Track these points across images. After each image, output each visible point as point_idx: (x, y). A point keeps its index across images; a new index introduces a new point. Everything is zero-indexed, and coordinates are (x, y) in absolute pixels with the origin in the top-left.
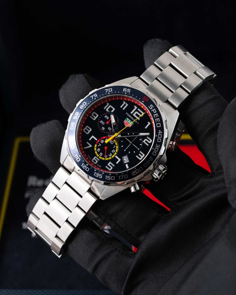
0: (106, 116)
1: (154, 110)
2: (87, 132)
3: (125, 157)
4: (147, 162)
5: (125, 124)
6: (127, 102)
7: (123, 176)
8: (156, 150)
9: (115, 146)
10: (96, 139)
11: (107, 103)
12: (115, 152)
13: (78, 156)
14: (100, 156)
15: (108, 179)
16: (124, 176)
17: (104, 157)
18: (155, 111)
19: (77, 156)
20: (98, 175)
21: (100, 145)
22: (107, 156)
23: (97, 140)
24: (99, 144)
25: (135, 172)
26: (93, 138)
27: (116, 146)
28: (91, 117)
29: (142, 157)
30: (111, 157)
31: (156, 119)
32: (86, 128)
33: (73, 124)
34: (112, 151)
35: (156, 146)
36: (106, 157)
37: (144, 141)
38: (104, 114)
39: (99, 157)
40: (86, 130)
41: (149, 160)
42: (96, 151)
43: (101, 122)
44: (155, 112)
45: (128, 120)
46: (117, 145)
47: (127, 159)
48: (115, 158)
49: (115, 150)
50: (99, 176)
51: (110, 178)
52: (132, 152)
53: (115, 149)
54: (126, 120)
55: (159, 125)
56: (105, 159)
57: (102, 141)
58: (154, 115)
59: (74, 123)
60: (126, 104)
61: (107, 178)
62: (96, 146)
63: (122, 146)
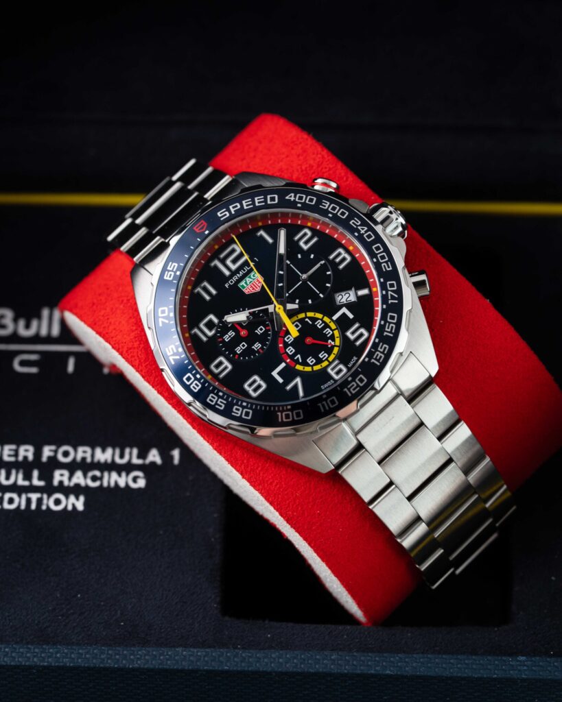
0: (227, 338)
1: (233, 208)
2: (259, 386)
3: (338, 299)
4: (362, 232)
5: (254, 291)
6: (196, 284)
7: (390, 293)
8: (334, 209)
9: (307, 320)
10: (283, 365)
11: (193, 332)
12: (322, 320)
13: (324, 403)
14: (327, 359)
16: (391, 291)
17: (333, 347)
18: (236, 206)
19: (323, 405)
20: (380, 354)
21: (299, 356)
22: (330, 341)
23: (286, 363)
24: (296, 358)
25: (383, 263)
26: (279, 374)
27: (306, 317)
28: (221, 376)
29: (344, 254)
30: (333, 330)
31: (257, 204)
32: (250, 390)
34: (320, 327)
35: (326, 208)
36: (333, 343)
37: (305, 247)
38: (220, 342)
39: (329, 361)
40: (255, 390)
42: (312, 369)
43: (239, 350)
44: (239, 207)
45: (246, 283)
46: (306, 315)
47: (343, 294)
48: (336, 322)
49: (318, 319)
50: (383, 353)
51: (391, 325)
52: (328, 279)
53: (314, 319)
54: (244, 287)
55: (272, 199)
56: (337, 346)
57: (290, 350)
58: (245, 208)
60: (202, 285)
61: (391, 332)
62: (299, 367)
63: (310, 301)
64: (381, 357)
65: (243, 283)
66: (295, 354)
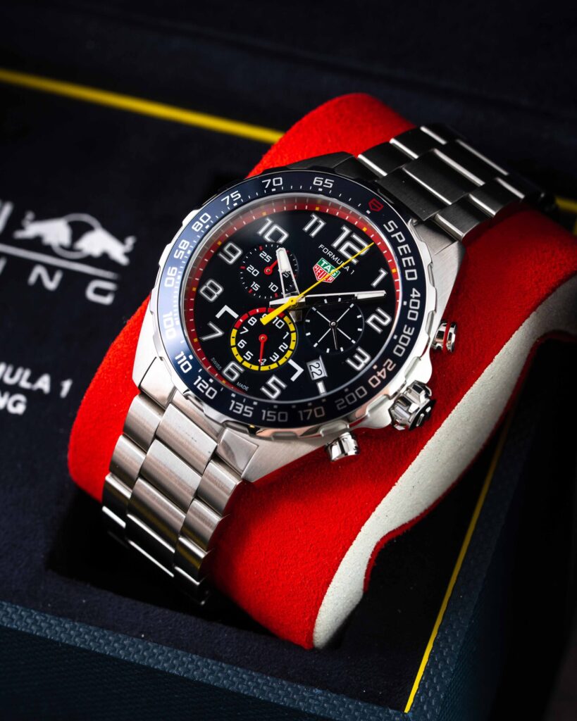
0: (263, 255)
1: (400, 236)
2: (211, 295)
3: (314, 364)
4: (379, 374)
5: (316, 274)
6: (321, 215)
7: (311, 411)
8: (405, 340)
9: (288, 333)
10: (236, 316)
11: (268, 219)
12: (288, 349)
13: (185, 358)
14: (244, 360)
15: (268, 420)
16: (313, 412)
17: (259, 364)
19: (182, 358)
20: (241, 409)
21: (247, 330)
22: (265, 360)
23: (239, 318)
24: (244, 328)
25: (345, 400)
26: (226, 312)
27: (290, 332)
28: (221, 255)
29: (363, 362)
30: (277, 362)
31: (403, 260)
32: (207, 286)
33: (174, 271)
34: (280, 348)
35: (404, 332)
36: (262, 364)
37: (369, 321)
38: (258, 249)
39: (242, 362)
40: (207, 291)
41: (384, 370)
42: (233, 346)
43: (251, 269)
44: (400, 241)
45: (325, 265)
46: (293, 332)
47: (321, 368)
48: (287, 364)
49: (289, 344)
50: (243, 412)
51: (275, 417)
52: (335, 349)
53: (288, 341)
54: (320, 264)
55: (411, 275)
56: (260, 368)
57: (252, 321)
58: (399, 248)
59: (176, 269)
60: (320, 221)
61: (266, 417)
62: (234, 332)
63: (308, 334)
64: (238, 410)
65: (325, 262)
66: (248, 326)
